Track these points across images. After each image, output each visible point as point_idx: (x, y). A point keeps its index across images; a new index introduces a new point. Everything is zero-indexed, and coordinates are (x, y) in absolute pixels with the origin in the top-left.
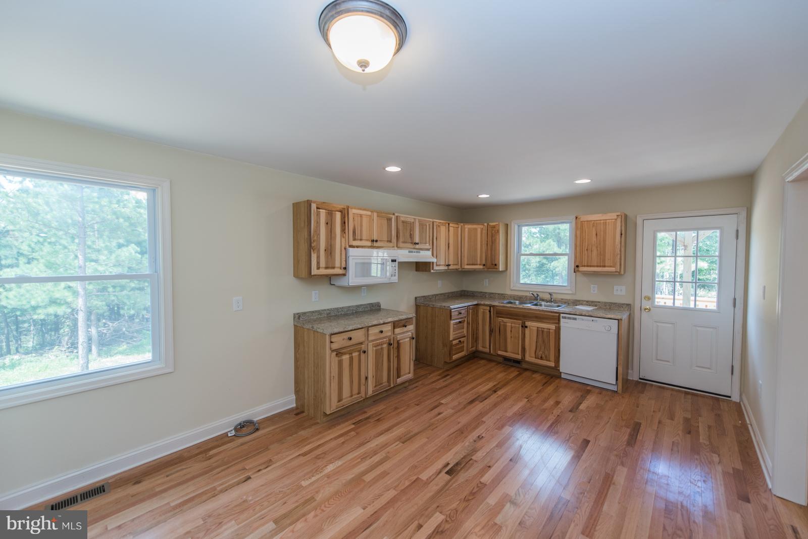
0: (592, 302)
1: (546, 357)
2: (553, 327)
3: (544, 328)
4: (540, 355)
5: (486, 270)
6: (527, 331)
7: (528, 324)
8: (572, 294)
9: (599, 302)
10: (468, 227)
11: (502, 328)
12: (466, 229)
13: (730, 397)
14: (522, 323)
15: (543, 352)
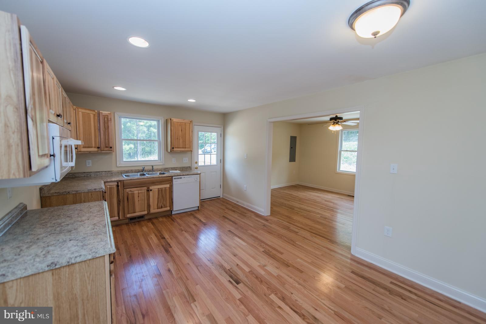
0: (174, 168)
1: (164, 205)
2: (168, 186)
3: (162, 188)
4: (161, 206)
5: (100, 152)
6: (151, 193)
7: (151, 188)
8: (163, 165)
9: (177, 167)
10: (81, 111)
11: (130, 197)
12: (80, 113)
13: (220, 197)
14: (147, 188)
15: (162, 203)
